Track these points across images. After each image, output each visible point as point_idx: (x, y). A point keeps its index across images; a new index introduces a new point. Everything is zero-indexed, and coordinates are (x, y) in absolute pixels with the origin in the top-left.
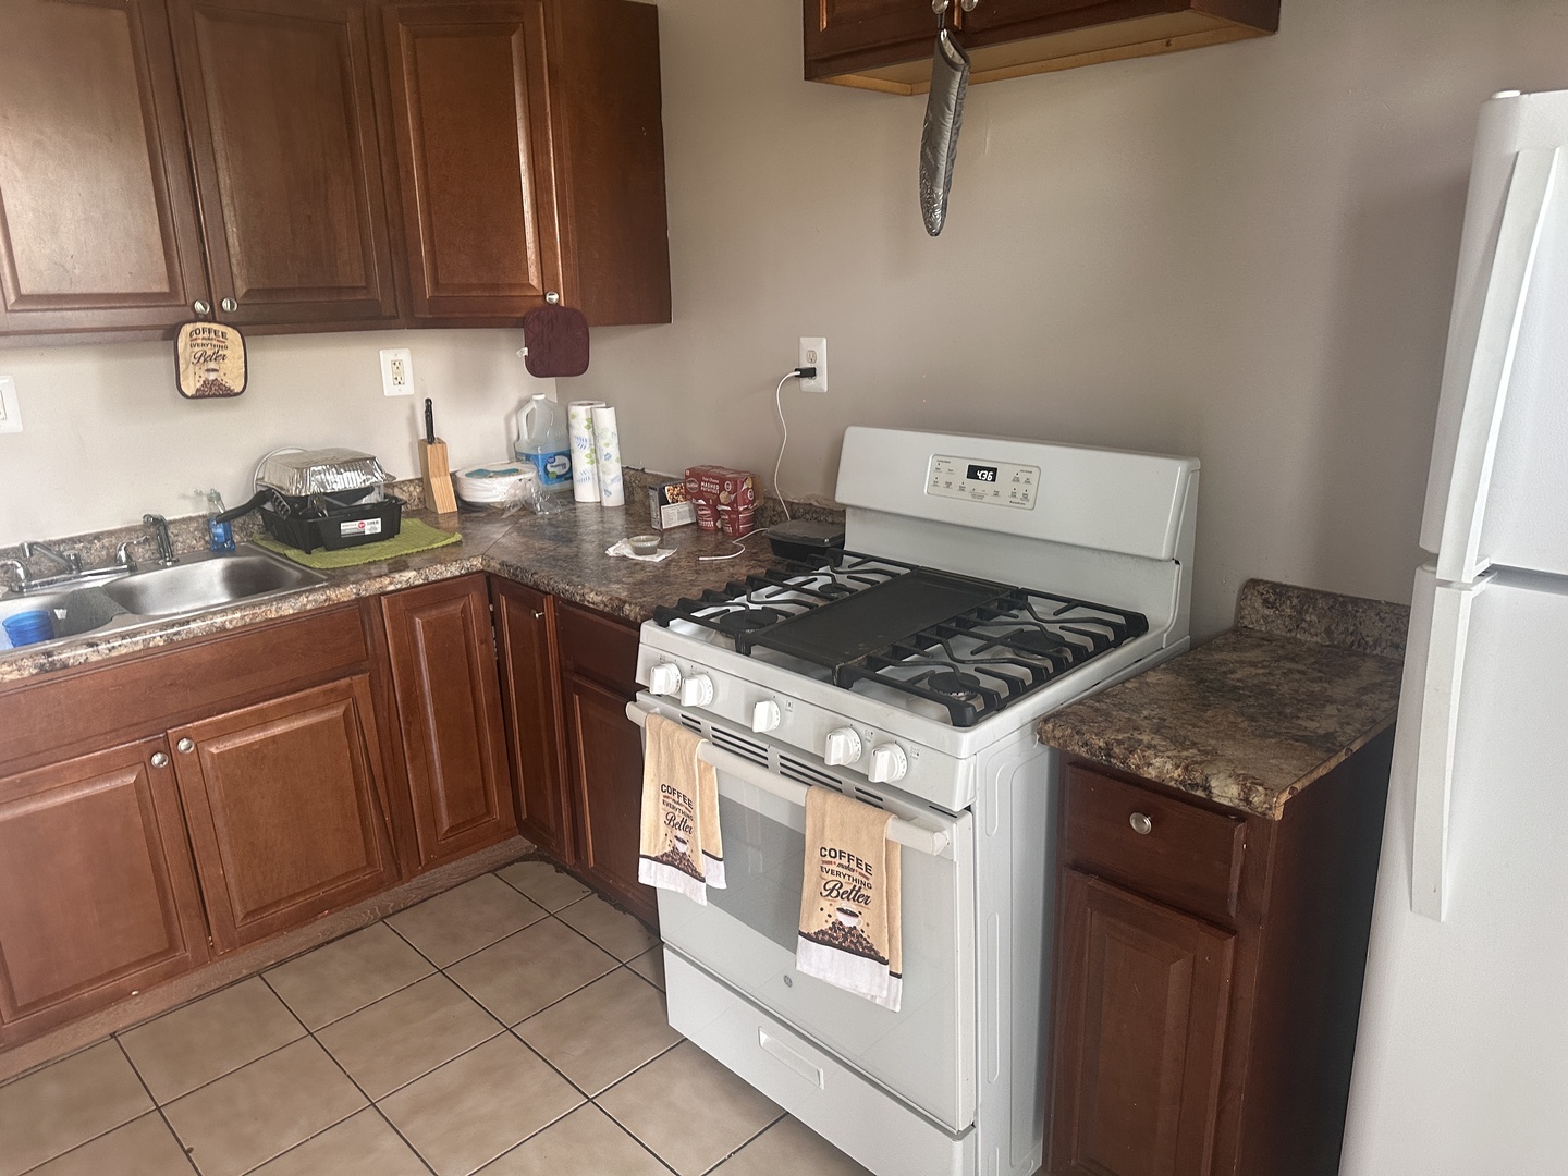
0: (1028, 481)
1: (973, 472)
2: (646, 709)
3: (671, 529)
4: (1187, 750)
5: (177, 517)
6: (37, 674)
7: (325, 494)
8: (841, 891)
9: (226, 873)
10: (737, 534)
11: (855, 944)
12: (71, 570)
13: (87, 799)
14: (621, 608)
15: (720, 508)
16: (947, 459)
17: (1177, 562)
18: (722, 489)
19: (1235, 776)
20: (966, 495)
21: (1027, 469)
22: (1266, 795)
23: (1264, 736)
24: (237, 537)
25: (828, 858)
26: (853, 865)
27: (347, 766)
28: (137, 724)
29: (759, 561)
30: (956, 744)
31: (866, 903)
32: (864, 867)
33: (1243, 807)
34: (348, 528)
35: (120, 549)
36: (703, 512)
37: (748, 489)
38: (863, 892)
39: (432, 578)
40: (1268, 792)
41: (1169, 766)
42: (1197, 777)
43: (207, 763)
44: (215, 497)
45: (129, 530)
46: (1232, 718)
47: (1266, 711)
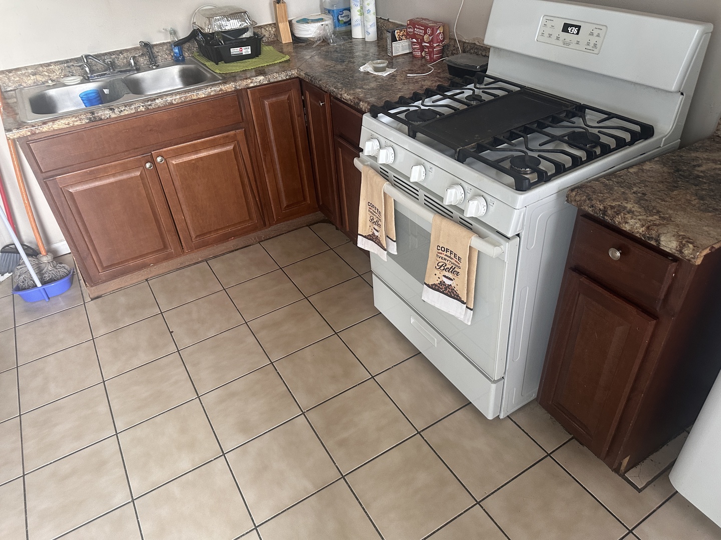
0: (598, 36)
1: (566, 28)
2: (363, 162)
3: (397, 56)
4: (652, 216)
5: (158, 43)
6: (88, 122)
7: (222, 32)
8: (445, 267)
9: (185, 217)
10: (432, 60)
11: (450, 292)
12: (110, 69)
13: (120, 181)
14: (358, 104)
15: (424, 44)
16: (551, 18)
17: (682, 94)
18: (425, 33)
19: (677, 236)
20: (560, 43)
21: (600, 27)
22: (694, 250)
23: (706, 211)
24: (187, 54)
25: (440, 251)
26: (452, 256)
27: (237, 174)
28: (137, 148)
29: (440, 78)
30: (515, 201)
31: (457, 275)
32: (457, 258)
33: (677, 254)
34: (235, 51)
35: (131, 59)
36: (415, 46)
37: (440, 33)
38: (456, 269)
39: (272, 81)
40: (695, 248)
41: (638, 225)
42: (654, 233)
43: (172, 168)
44: (174, 32)
45: (135, 49)
46: (688, 197)
47: (712, 194)
